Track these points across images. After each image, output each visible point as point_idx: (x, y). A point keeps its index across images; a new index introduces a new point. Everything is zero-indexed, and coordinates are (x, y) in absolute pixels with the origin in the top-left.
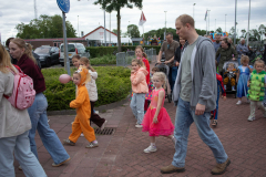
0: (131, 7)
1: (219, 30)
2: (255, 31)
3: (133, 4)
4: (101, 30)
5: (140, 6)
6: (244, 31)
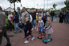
2: (49, 9)
3: (18, 1)
4: (10, 8)
5: (20, 2)
6: (46, 9)
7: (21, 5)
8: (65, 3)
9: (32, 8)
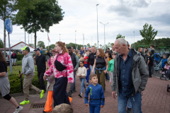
0: (43, 31)
1: (88, 45)
3: (44, 30)
4: (22, 44)
5: (48, 31)
7: (49, 39)
8: (142, 34)
9: (71, 44)
